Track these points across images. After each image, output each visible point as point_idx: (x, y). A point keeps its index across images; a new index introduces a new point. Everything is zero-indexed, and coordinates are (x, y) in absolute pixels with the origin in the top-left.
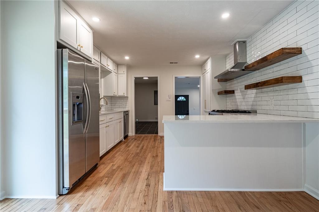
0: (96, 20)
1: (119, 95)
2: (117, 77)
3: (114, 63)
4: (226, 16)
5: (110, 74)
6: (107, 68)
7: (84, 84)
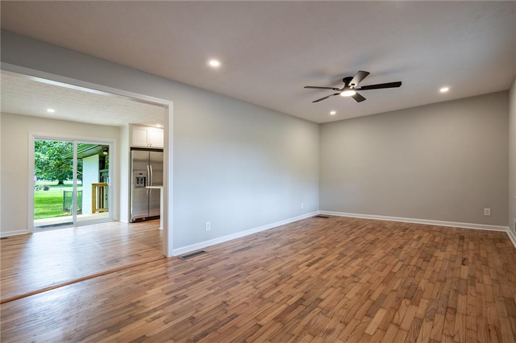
7: (148, 166)
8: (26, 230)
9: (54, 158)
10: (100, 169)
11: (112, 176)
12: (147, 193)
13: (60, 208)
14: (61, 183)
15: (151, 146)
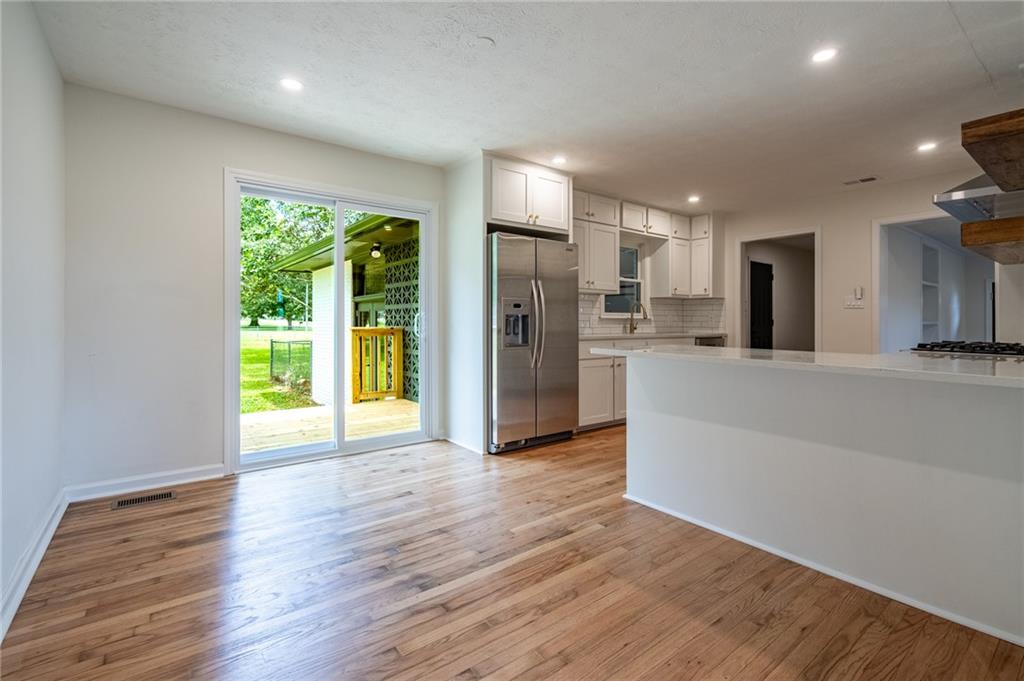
0: (560, 161)
1: (693, 293)
2: (687, 248)
3: (674, 217)
4: (824, 56)
5: (661, 245)
6: (645, 233)
7: (533, 282)
8: (221, 465)
9: (256, 270)
10: (355, 295)
11: (428, 310)
12: (533, 365)
13: (263, 373)
14: (254, 324)
15: (534, 225)
